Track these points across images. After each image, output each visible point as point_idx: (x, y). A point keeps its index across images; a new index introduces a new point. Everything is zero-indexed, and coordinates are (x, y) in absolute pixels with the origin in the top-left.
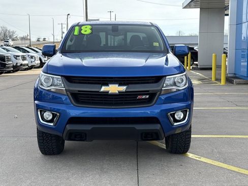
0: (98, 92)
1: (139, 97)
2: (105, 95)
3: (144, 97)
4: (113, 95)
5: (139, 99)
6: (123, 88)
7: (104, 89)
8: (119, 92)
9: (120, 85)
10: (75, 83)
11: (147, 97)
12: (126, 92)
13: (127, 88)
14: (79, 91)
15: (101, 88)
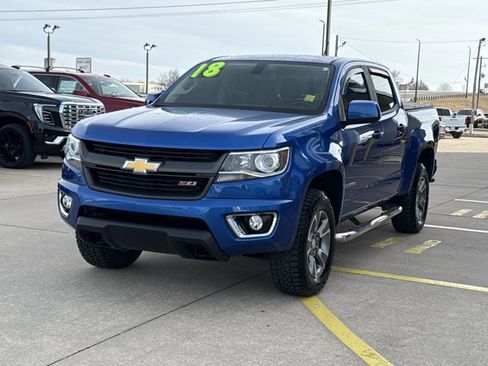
0: (119, 169)
1: (182, 183)
2: (127, 174)
3: (189, 183)
4: (140, 176)
5: (182, 187)
6: (155, 166)
7: (127, 164)
8: (148, 172)
9: (152, 160)
10: (98, 152)
11: (195, 183)
12: (158, 172)
13: (161, 166)
14: (97, 166)
15: (124, 163)
